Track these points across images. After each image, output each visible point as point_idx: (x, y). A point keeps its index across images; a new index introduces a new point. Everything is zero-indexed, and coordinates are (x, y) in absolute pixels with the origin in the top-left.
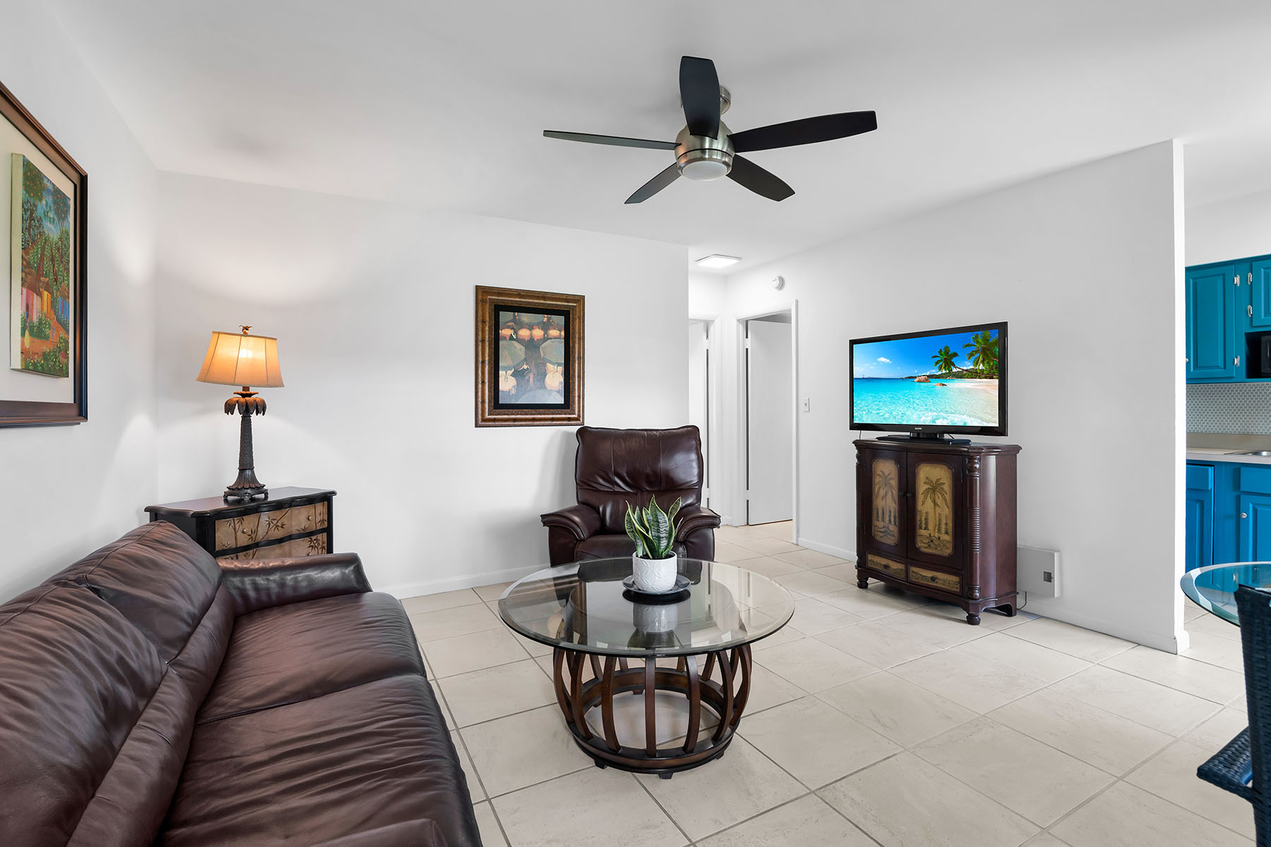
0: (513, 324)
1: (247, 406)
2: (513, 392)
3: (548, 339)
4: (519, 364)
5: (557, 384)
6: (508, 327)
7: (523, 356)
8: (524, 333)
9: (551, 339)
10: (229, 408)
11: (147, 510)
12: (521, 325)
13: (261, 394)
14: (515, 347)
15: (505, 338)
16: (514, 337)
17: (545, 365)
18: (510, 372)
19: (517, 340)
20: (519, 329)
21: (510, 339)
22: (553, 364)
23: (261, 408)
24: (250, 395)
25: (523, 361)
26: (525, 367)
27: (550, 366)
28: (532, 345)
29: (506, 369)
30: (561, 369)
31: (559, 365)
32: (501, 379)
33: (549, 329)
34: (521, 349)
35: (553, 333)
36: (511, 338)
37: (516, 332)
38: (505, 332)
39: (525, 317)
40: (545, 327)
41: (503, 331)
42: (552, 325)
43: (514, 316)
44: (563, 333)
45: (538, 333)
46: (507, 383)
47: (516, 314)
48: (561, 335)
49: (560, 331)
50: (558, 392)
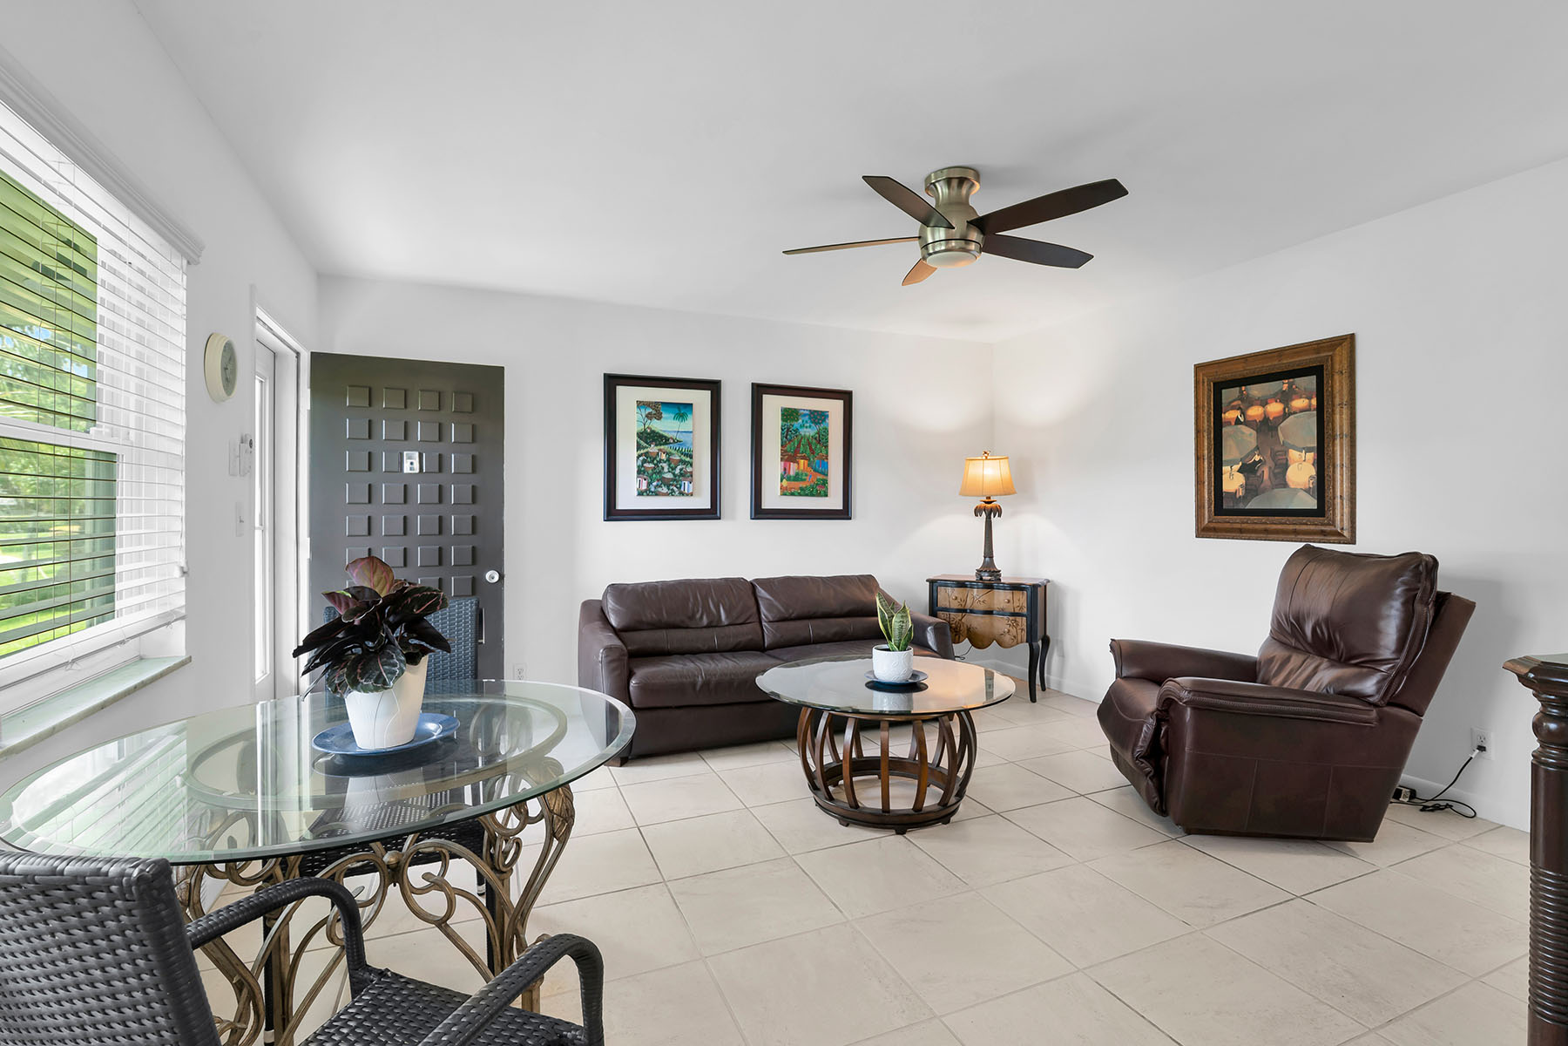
0: (1240, 402)
1: (989, 511)
2: (1241, 493)
3: (1290, 414)
4: (1247, 456)
5: (1307, 479)
6: (1233, 408)
7: (1254, 444)
8: (1255, 412)
9: (1295, 413)
10: (978, 511)
11: (927, 581)
12: (1249, 402)
13: (999, 501)
14: (1243, 433)
15: (1229, 423)
16: (1242, 419)
17: (1286, 453)
18: (1236, 467)
19: (1246, 423)
20: (1248, 408)
21: (1236, 424)
22: (1300, 450)
23: (998, 511)
24: (991, 502)
25: (1253, 451)
26: (1257, 458)
27: (1293, 454)
28: (1267, 427)
29: (1232, 463)
30: (1311, 456)
31: (1308, 450)
32: (1225, 477)
33: (1292, 400)
34: (1251, 435)
35: (1299, 403)
36: (1238, 422)
37: (1243, 413)
38: (1230, 415)
39: (1256, 390)
40: (1285, 398)
41: (1227, 414)
42: (1295, 393)
43: (1241, 392)
44: (1314, 402)
45: (1275, 408)
46: (1233, 481)
47: (1243, 388)
48: (1310, 404)
49: (1310, 398)
50: (1307, 491)
